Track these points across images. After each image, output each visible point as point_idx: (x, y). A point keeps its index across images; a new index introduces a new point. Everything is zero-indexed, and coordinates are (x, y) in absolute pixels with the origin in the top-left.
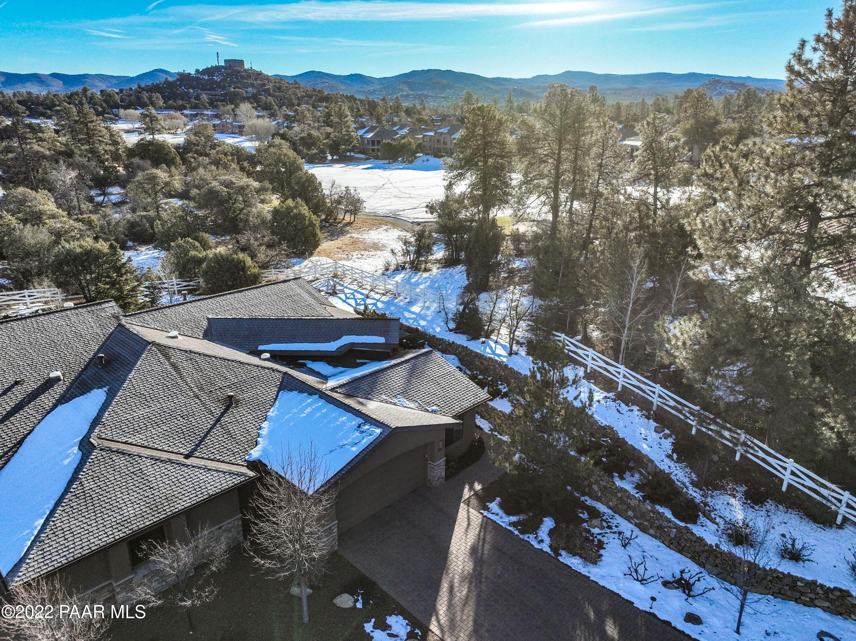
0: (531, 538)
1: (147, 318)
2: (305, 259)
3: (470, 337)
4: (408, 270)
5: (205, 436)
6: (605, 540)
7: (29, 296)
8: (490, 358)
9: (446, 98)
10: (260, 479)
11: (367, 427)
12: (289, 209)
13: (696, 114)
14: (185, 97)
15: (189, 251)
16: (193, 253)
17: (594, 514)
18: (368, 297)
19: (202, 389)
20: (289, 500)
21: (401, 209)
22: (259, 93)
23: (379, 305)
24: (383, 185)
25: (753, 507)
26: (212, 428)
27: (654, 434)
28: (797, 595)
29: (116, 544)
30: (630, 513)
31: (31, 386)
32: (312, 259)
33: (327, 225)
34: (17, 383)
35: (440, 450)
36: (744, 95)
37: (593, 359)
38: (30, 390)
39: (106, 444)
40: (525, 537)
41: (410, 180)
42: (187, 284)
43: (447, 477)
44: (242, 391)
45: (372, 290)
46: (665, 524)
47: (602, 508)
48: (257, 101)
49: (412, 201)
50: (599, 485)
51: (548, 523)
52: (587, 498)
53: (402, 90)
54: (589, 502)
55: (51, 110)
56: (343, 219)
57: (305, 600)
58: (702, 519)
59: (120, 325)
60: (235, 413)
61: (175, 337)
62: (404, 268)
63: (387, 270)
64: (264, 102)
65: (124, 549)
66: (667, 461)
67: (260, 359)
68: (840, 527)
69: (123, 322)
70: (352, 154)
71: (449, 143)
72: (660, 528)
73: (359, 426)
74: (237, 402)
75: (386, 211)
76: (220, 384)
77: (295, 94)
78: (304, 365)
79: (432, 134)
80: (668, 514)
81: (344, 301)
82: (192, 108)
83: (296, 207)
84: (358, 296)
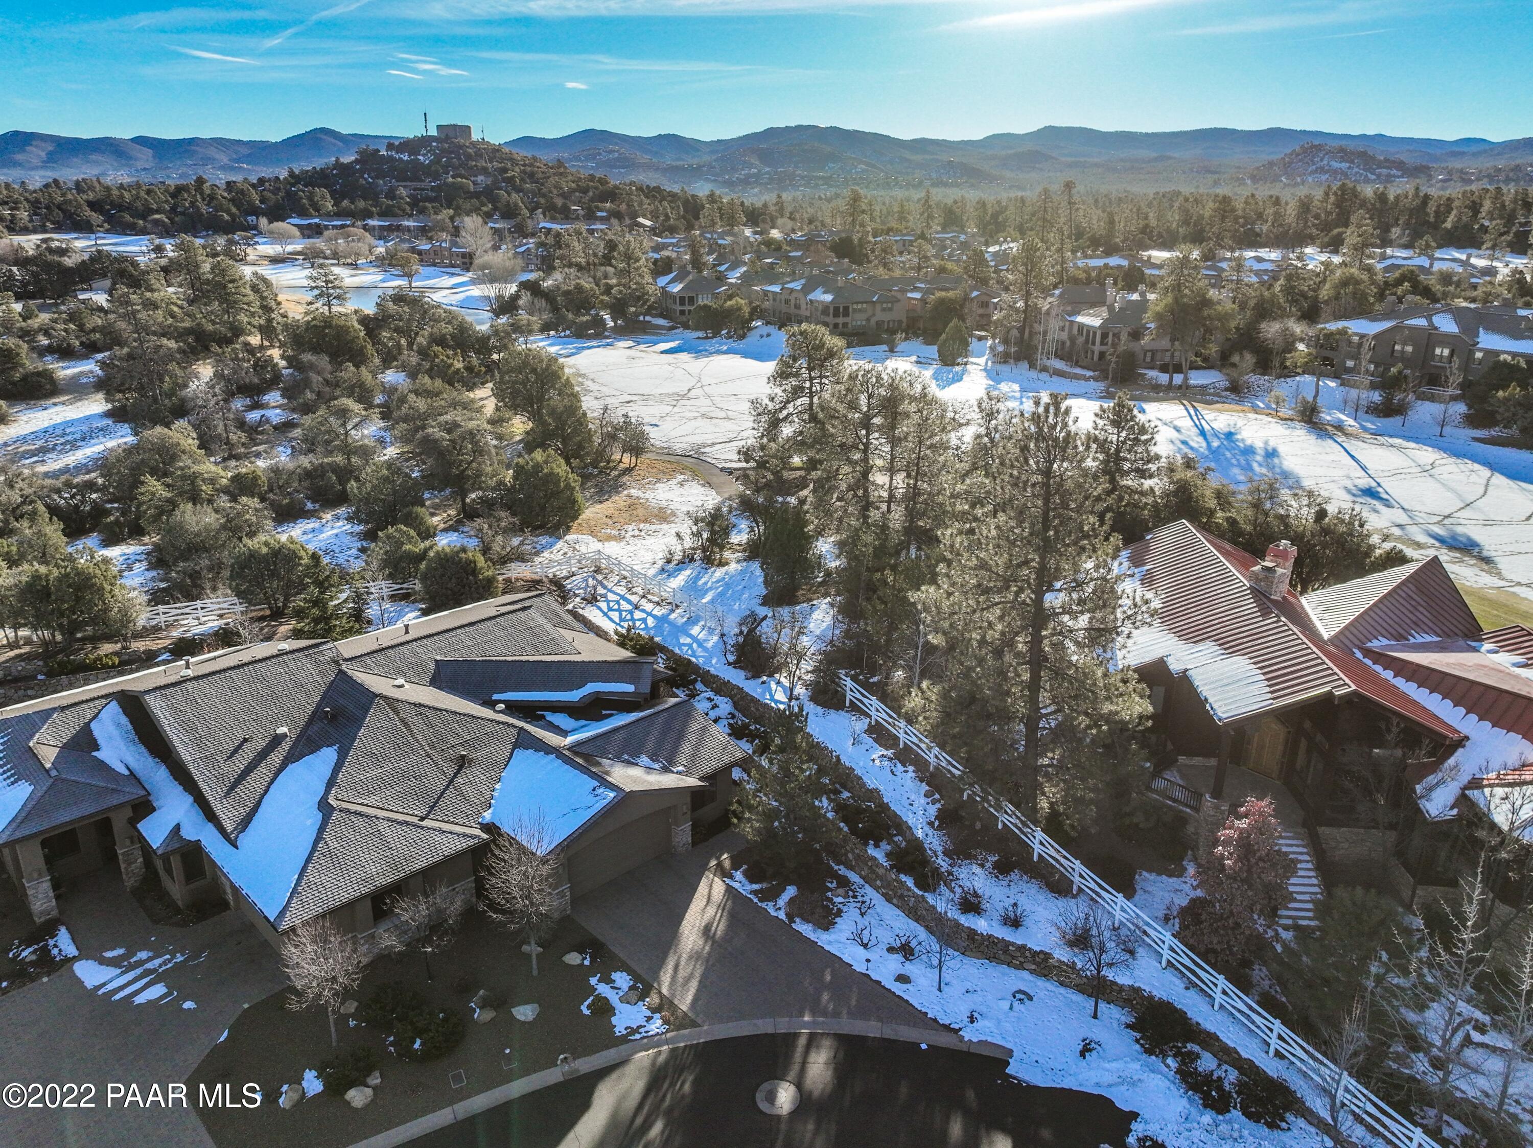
0: (770, 907)
1: (369, 661)
2: (560, 538)
3: (749, 675)
4: (698, 563)
5: (439, 798)
6: (845, 909)
7: (202, 608)
8: (766, 704)
9: (827, 181)
10: (494, 841)
11: (601, 790)
12: (537, 467)
13: (1179, 285)
14: (370, 193)
15: (403, 544)
16: (407, 547)
17: (844, 883)
18: (636, 607)
19: (433, 747)
20: (519, 860)
21: (709, 442)
22: (496, 186)
23: (651, 622)
24: (689, 390)
25: (997, 877)
26: (445, 790)
27: (923, 801)
28: (1009, 959)
29: (362, 898)
30: (878, 883)
31: (260, 744)
32: (567, 537)
33: (596, 471)
34: (245, 740)
35: (685, 814)
36: (1335, 194)
37: (878, 710)
38: (259, 748)
39: (345, 805)
40: (764, 905)
41: (732, 380)
42: (399, 586)
43: (694, 843)
44: (475, 749)
45: (644, 597)
46: (906, 893)
47: (853, 877)
48: (494, 200)
49: (728, 425)
50: (853, 853)
51: (791, 891)
52: (841, 867)
53: (751, 166)
54: (842, 871)
55: (144, 218)
56: (620, 461)
57: (534, 956)
58: (943, 888)
59: (341, 671)
60: (469, 773)
61: (402, 686)
62: (692, 560)
63: (669, 561)
64: (503, 202)
65: (368, 903)
66: (927, 829)
67: (495, 711)
68: (1074, 897)
69: (344, 667)
70: (648, 318)
71: (803, 307)
72: (902, 897)
73: (594, 790)
74: (470, 761)
75: (684, 446)
76: (453, 741)
77: (557, 186)
78: (543, 717)
79: (776, 289)
80: (910, 882)
81: (605, 614)
82: (382, 215)
83: (546, 462)
84: (625, 606)
